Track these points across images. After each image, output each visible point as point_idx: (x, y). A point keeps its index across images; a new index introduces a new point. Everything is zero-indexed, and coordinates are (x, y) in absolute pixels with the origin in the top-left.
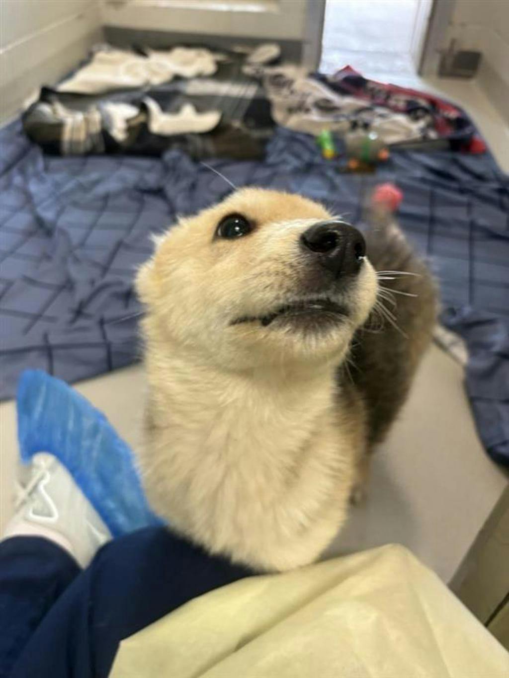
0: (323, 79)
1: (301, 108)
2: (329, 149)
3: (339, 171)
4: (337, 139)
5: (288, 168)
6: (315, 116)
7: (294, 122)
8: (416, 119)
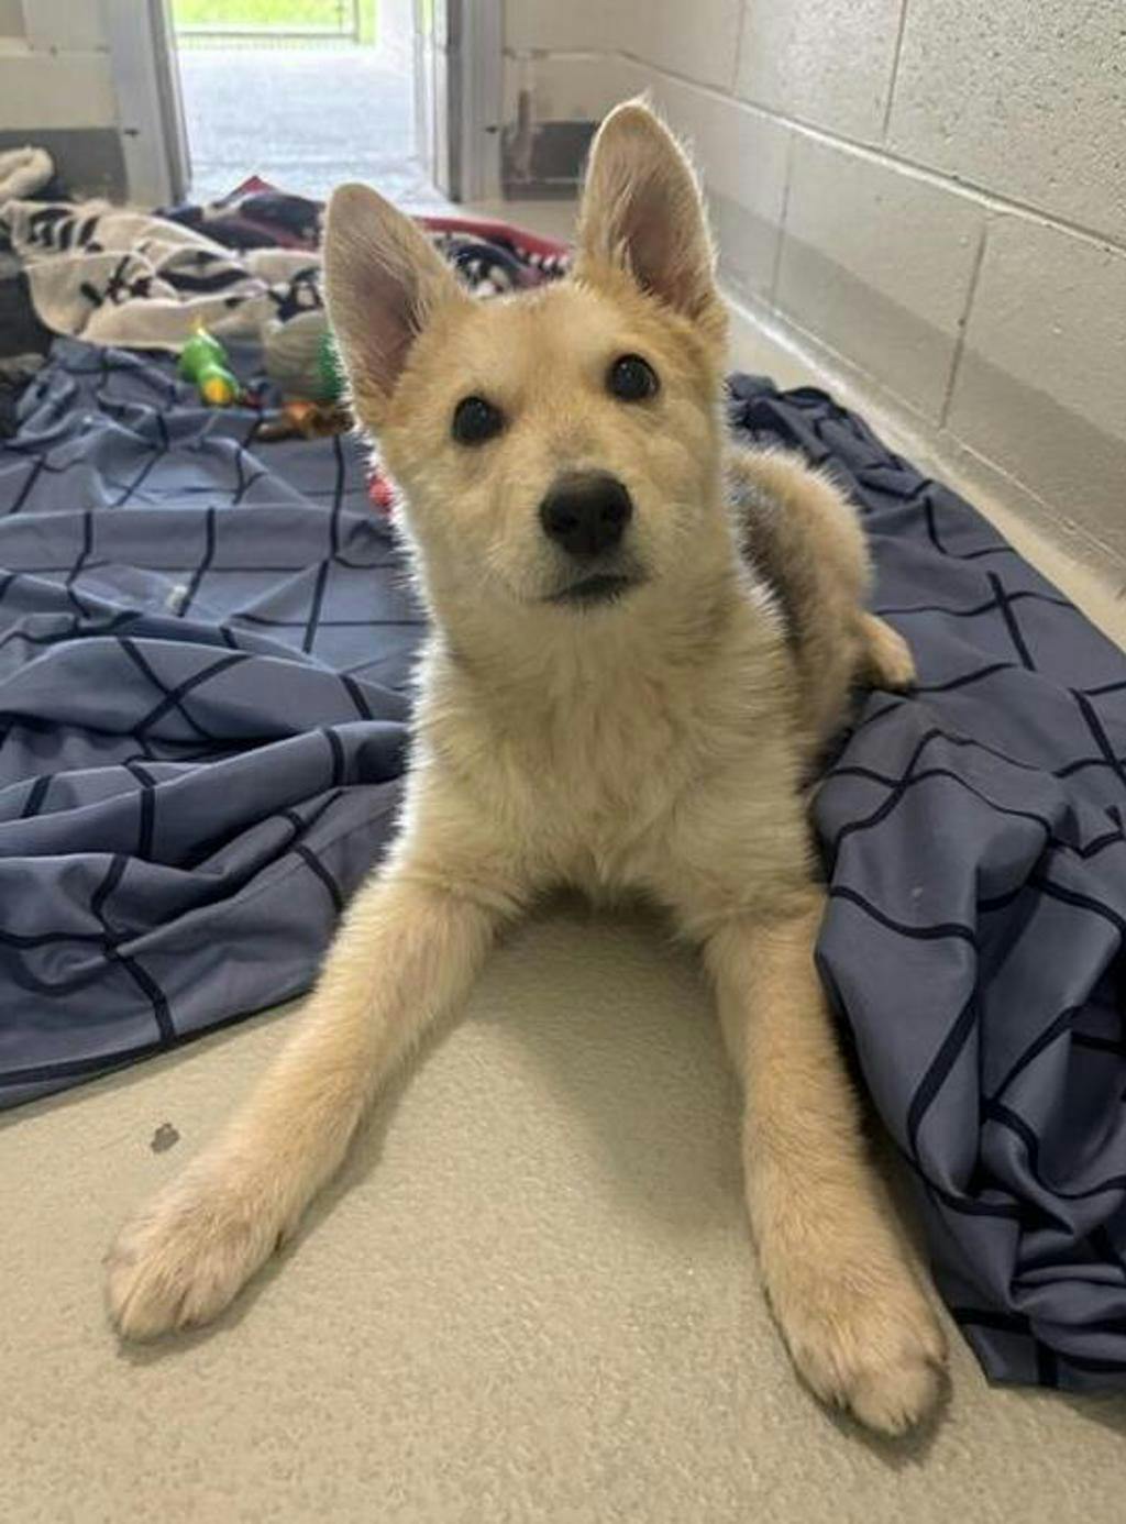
0: (191, 218)
1: (122, 283)
2: (216, 379)
5: (84, 443)
7: (106, 327)
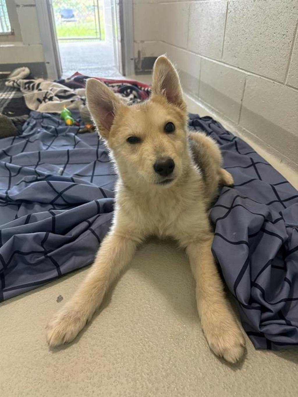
0: (62, 82)
1: (46, 98)
2: (69, 119)
3: (78, 133)
4: (74, 112)
5: (38, 136)
6: (57, 101)
7: (42, 108)
8: (127, 95)
